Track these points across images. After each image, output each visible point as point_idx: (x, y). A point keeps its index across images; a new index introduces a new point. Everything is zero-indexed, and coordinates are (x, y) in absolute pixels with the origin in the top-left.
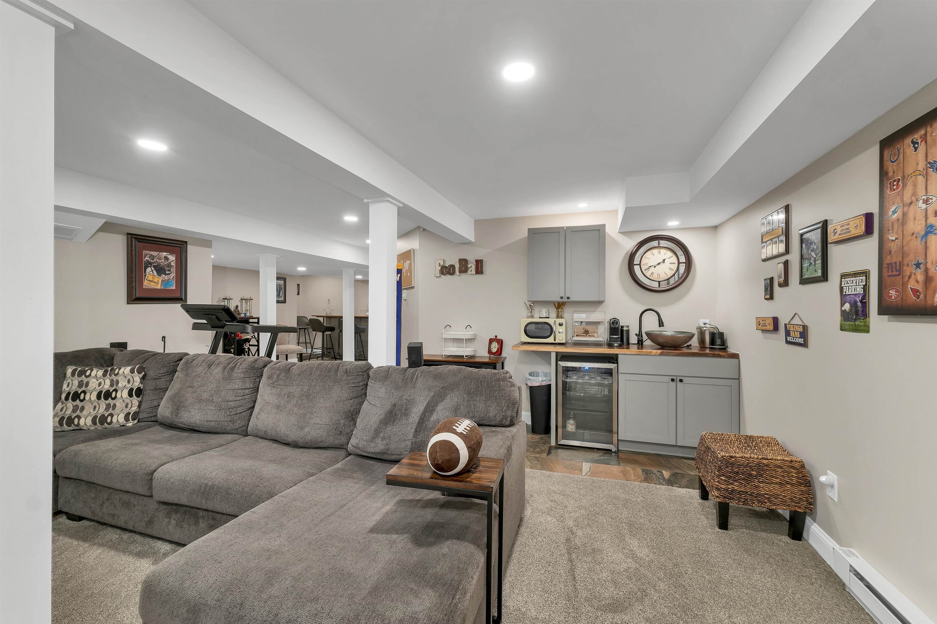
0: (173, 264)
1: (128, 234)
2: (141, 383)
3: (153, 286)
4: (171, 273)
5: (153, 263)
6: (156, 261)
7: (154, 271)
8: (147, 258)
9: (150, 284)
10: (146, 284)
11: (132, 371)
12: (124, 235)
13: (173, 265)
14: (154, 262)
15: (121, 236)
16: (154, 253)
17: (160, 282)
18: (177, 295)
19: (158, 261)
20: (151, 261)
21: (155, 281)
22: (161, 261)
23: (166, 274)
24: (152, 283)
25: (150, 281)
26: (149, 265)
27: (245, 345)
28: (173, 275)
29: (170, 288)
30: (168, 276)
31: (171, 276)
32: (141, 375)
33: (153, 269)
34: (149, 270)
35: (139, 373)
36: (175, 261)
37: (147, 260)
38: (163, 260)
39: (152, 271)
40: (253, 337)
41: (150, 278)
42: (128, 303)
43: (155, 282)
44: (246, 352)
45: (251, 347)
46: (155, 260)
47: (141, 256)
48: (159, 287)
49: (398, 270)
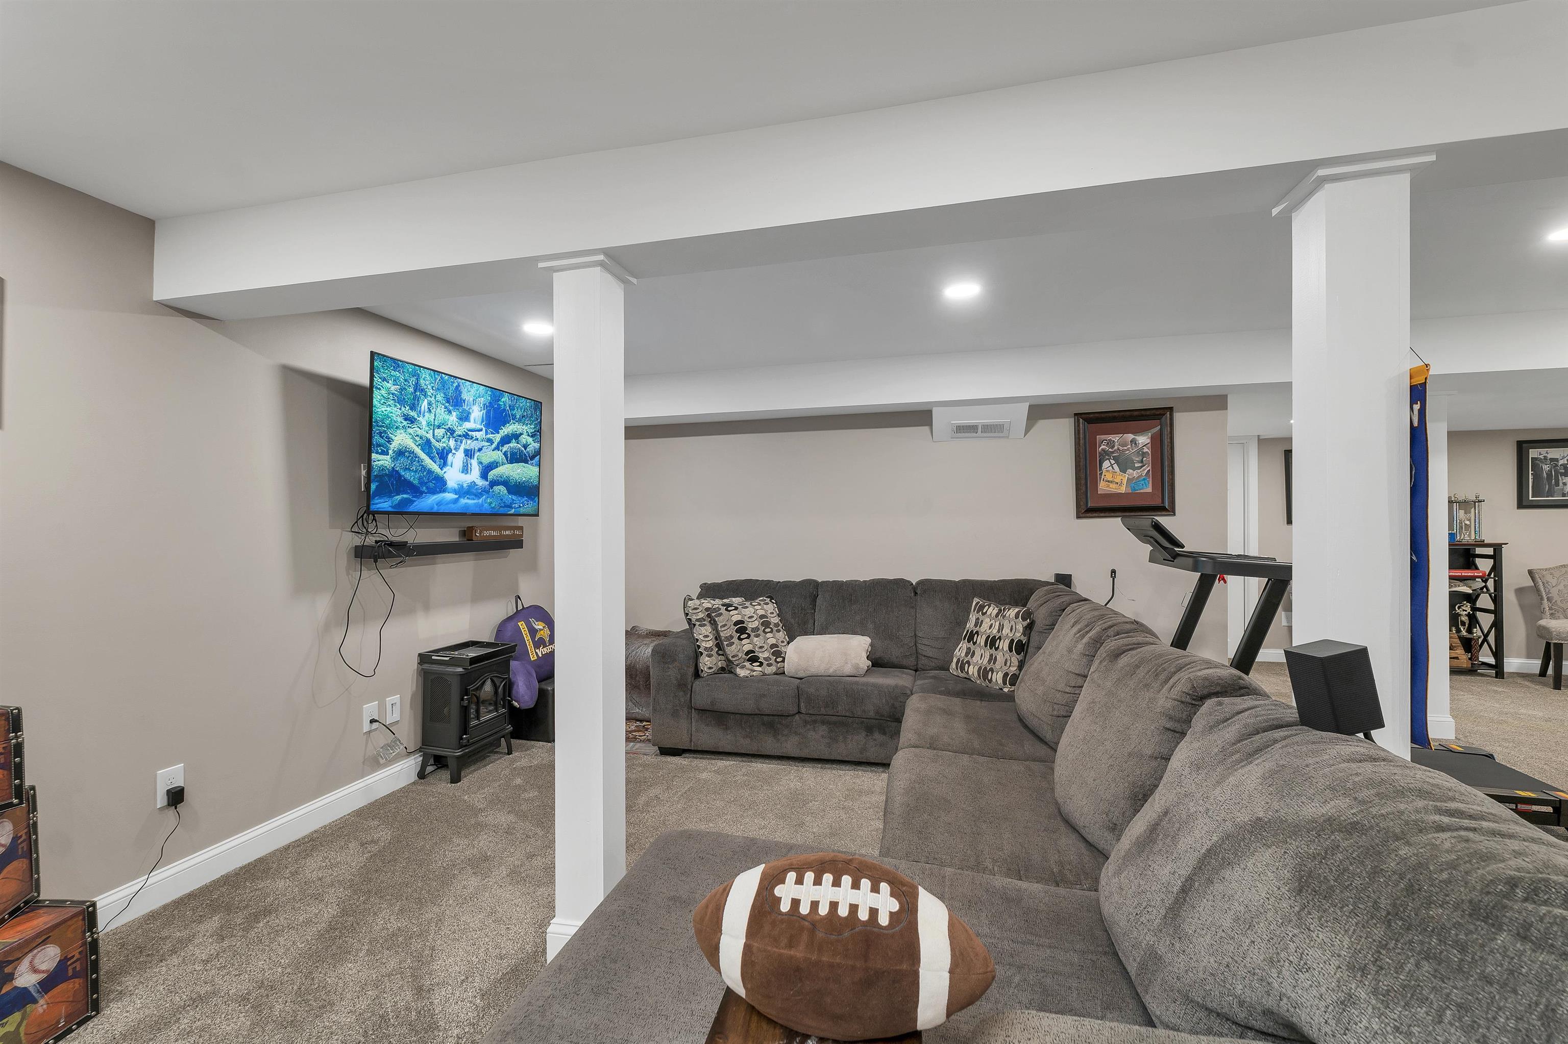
0: (1147, 450)
1: (1076, 414)
2: (1024, 634)
3: (1113, 489)
4: (1144, 466)
5: (1113, 452)
6: (1118, 449)
7: (1115, 466)
8: (1103, 447)
9: (1108, 486)
10: (1103, 487)
11: (1017, 617)
12: (1070, 417)
13: (1147, 452)
14: (1115, 450)
15: (1067, 420)
16: (1116, 438)
17: (1125, 482)
18: (1157, 502)
19: (1121, 448)
20: (1110, 450)
21: (1116, 480)
22: (1125, 448)
23: (1134, 469)
24: (1111, 486)
25: (1108, 481)
26: (1107, 457)
27: (1459, 608)
28: (1148, 469)
29: (1142, 491)
30: (1139, 471)
31: (1144, 470)
32: (1025, 623)
33: (1113, 462)
34: (1106, 464)
35: (1024, 619)
36: (1149, 445)
37: (1103, 450)
38: (1129, 446)
39: (1112, 465)
40: (1485, 590)
41: (1109, 477)
42: (1078, 517)
43: (1117, 483)
44: (1463, 624)
45: (1479, 614)
46: (1116, 448)
47: (1094, 445)
48: (1123, 490)
49: (1413, 388)
